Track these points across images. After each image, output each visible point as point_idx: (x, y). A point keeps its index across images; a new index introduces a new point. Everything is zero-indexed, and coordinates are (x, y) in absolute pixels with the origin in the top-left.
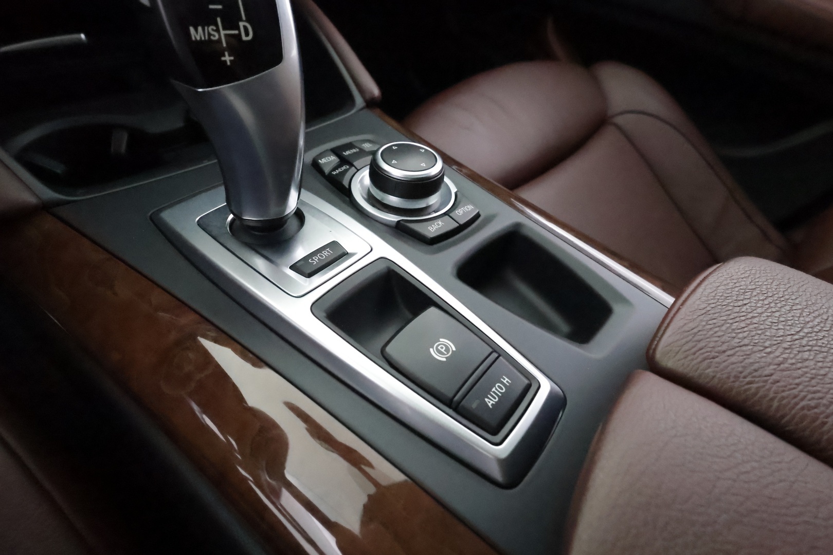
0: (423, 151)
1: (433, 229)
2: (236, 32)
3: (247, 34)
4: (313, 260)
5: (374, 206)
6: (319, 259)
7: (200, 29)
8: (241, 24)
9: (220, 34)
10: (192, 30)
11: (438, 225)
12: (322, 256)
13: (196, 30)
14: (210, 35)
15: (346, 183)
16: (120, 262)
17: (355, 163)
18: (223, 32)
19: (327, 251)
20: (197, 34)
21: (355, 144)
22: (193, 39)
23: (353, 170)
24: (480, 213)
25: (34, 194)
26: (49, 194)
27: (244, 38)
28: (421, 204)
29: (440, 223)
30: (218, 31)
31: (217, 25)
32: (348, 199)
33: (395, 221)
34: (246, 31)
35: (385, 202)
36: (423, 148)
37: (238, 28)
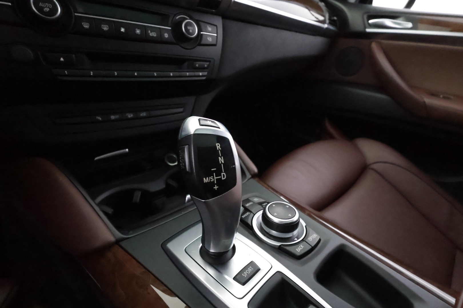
0: (288, 207)
1: (299, 250)
2: (220, 177)
3: (224, 177)
4: (244, 274)
5: (265, 235)
6: (247, 274)
7: (207, 178)
8: (222, 174)
9: (214, 179)
10: (204, 179)
11: (301, 247)
12: (248, 272)
13: (206, 179)
14: (211, 179)
15: (250, 222)
16: (150, 274)
17: (252, 211)
18: (215, 178)
19: (250, 268)
20: (206, 180)
21: (250, 199)
22: (205, 182)
23: (252, 215)
24: (321, 238)
25: (114, 235)
26: (119, 235)
27: (223, 179)
28: (289, 235)
29: (302, 246)
30: (214, 178)
31: (213, 176)
32: (251, 231)
33: (278, 245)
34: (224, 176)
35: (271, 234)
36: (288, 205)
37: (221, 176)
